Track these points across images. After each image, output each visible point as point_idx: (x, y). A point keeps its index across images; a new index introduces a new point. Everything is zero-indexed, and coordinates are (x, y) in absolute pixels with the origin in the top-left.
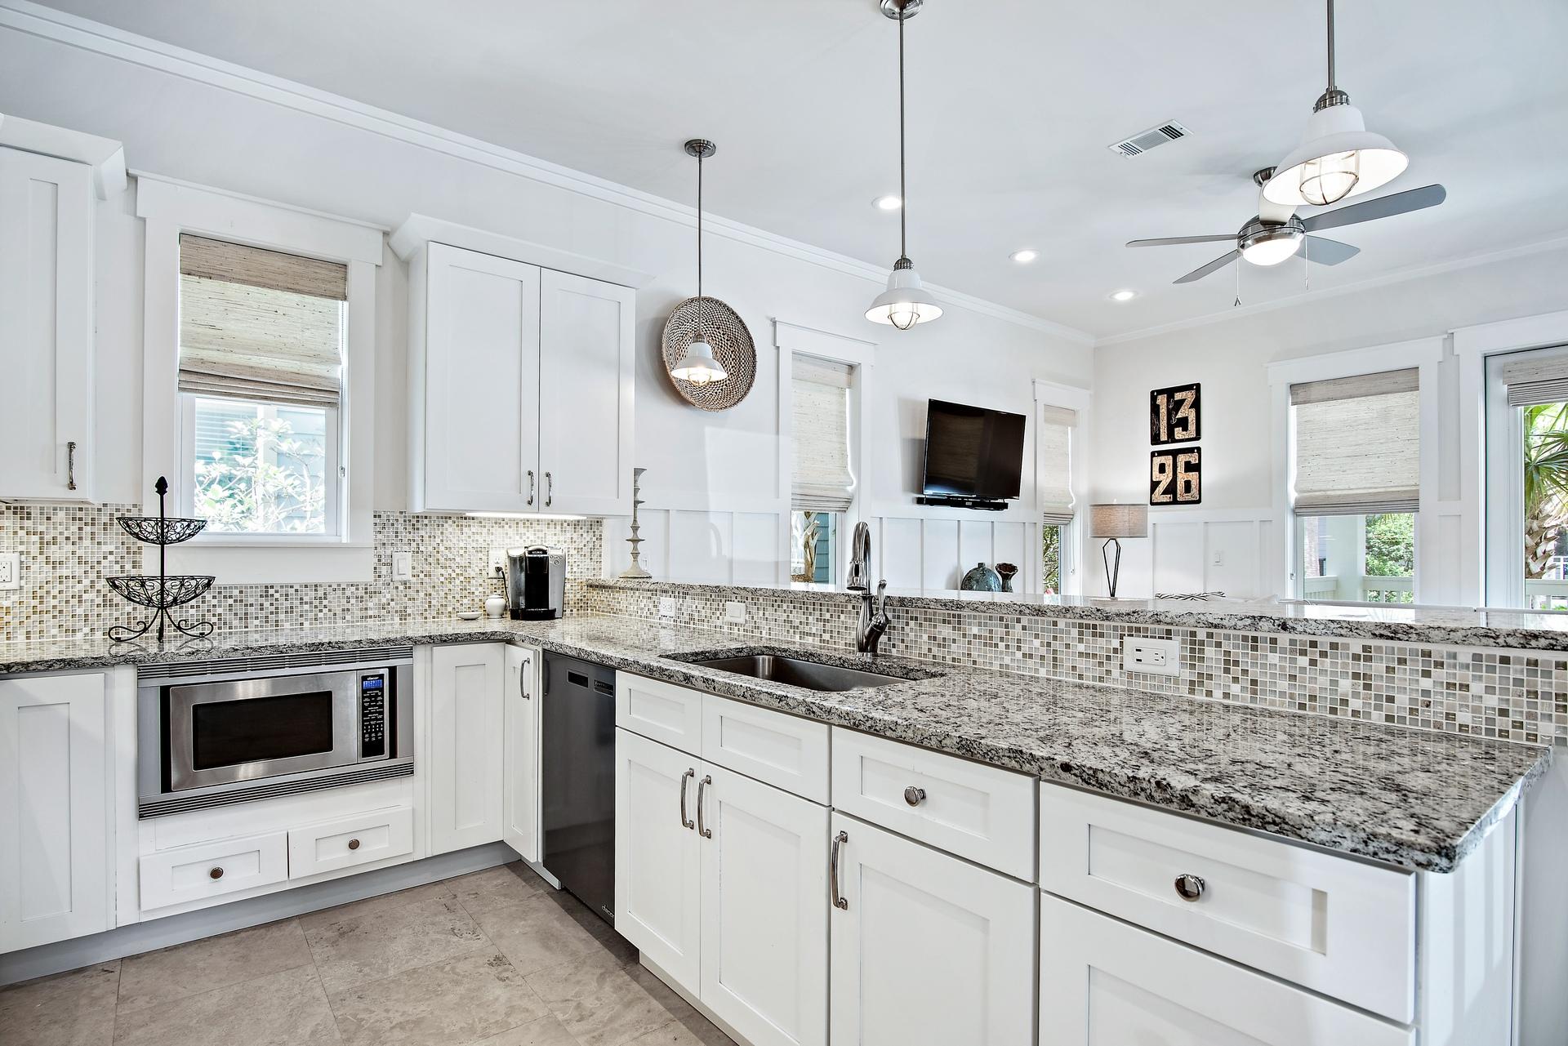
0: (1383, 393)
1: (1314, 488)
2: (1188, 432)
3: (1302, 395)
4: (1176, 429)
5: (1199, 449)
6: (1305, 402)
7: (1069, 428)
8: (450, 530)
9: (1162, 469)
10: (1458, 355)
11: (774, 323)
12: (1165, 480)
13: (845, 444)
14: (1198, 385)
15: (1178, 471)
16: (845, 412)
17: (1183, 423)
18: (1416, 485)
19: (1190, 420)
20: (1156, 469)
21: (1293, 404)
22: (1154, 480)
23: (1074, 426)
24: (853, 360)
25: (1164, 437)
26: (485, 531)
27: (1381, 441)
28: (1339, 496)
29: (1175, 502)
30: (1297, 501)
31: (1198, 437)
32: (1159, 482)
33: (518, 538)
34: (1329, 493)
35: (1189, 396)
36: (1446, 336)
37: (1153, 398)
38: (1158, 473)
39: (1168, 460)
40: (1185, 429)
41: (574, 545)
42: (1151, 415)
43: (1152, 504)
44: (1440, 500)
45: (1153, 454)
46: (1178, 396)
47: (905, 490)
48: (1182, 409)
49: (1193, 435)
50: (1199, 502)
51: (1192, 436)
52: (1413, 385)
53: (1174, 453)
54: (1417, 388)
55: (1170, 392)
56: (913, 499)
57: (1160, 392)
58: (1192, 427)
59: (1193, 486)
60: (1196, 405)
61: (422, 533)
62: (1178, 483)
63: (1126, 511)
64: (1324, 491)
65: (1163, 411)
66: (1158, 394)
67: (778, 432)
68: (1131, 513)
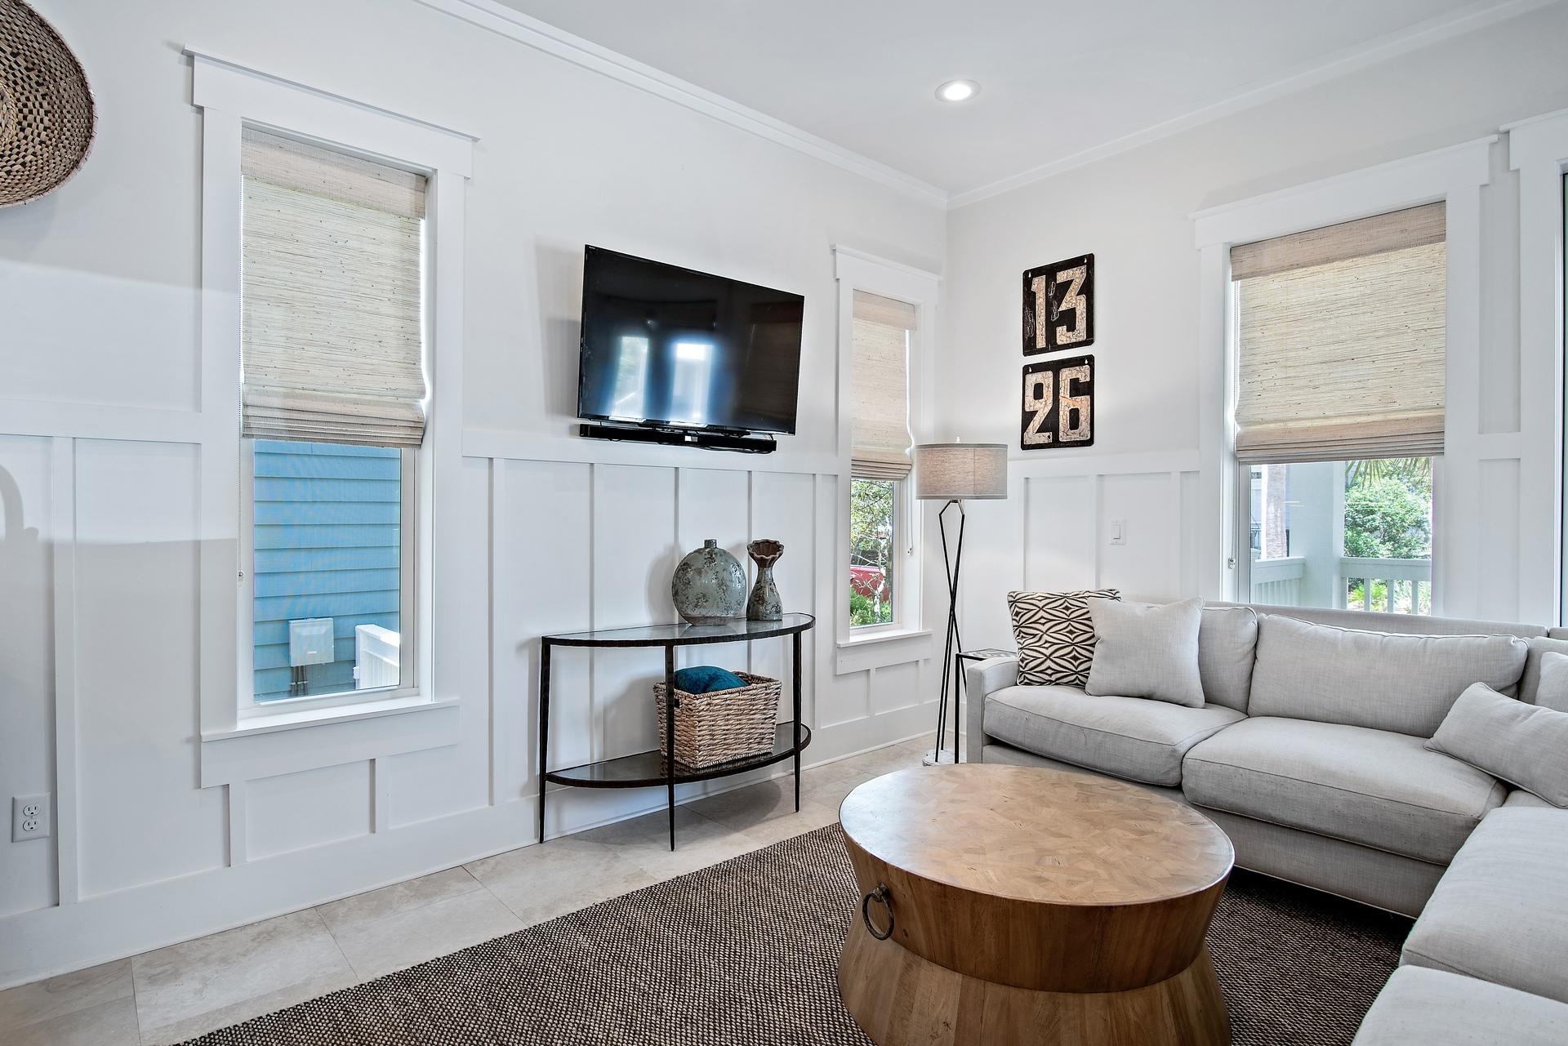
0: (1381, 251)
1: (1266, 417)
2: (1076, 332)
3: (1248, 261)
4: (1059, 329)
5: (1091, 359)
6: (1253, 275)
7: (907, 331)
9: (1038, 392)
10: (1518, 171)
11: (190, 58)
12: (1043, 408)
13: (415, 320)
14: (1091, 257)
15: (1061, 394)
16: (416, 264)
17: (1069, 318)
18: (1438, 407)
19: (1078, 313)
20: (1030, 392)
21: (1235, 278)
22: (1027, 410)
23: (913, 328)
24: (424, 162)
25: (1041, 343)
27: (1377, 334)
28: (1307, 430)
29: (1056, 443)
30: (1240, 438)
31: (1089, 341)
32: (1034, 413)
34: (1291, 425)
35: (1077, 275)
36: (1495, 138)
37: (1027, 283)
38: (1032, 399)
39: (1046, 378)
40: (1071, 328)
42: (1024, 309)
43: (1024, 447)
44: (1481, 432)
45: (1026, 370)
46: (1062, 277)
47: (554, 410)
48: (1067, 297)
49: (1083, 336)
50: (1090, 442)
51: (1081, 339)
52: (1436, 231)
53: (1056, 367)
54: (1441, 237)
55: (1050, 271)
56: (571, 428)
57: (1037, 272)
58: (1081, 324)
59: (1082, 418)
60: (1088, 289)
62: (1061, 413)
63: (970, 455)
64: (1283, 421)
65: (1041, 302)
66: (1033, 276)
67: (199, 284)
68: (976, 458)
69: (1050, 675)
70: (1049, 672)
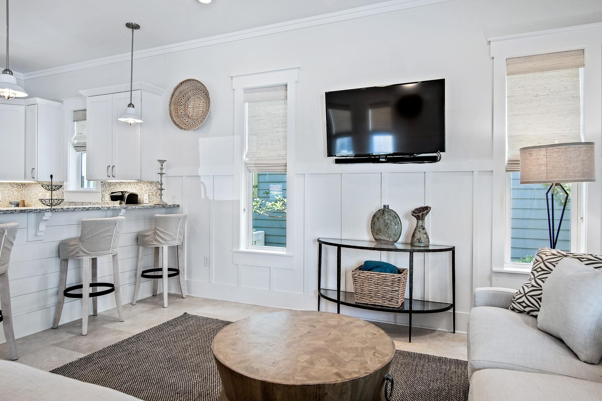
8: (118, 186)
11: (232, 78)
13: (287, 131)
24: (284, 81)
26: (126, 186)
33: (134, 189)
41: (151, 191)
61: (111, 187)
68: (548, 154)
69: (525, 307)
70: (524, 304)
